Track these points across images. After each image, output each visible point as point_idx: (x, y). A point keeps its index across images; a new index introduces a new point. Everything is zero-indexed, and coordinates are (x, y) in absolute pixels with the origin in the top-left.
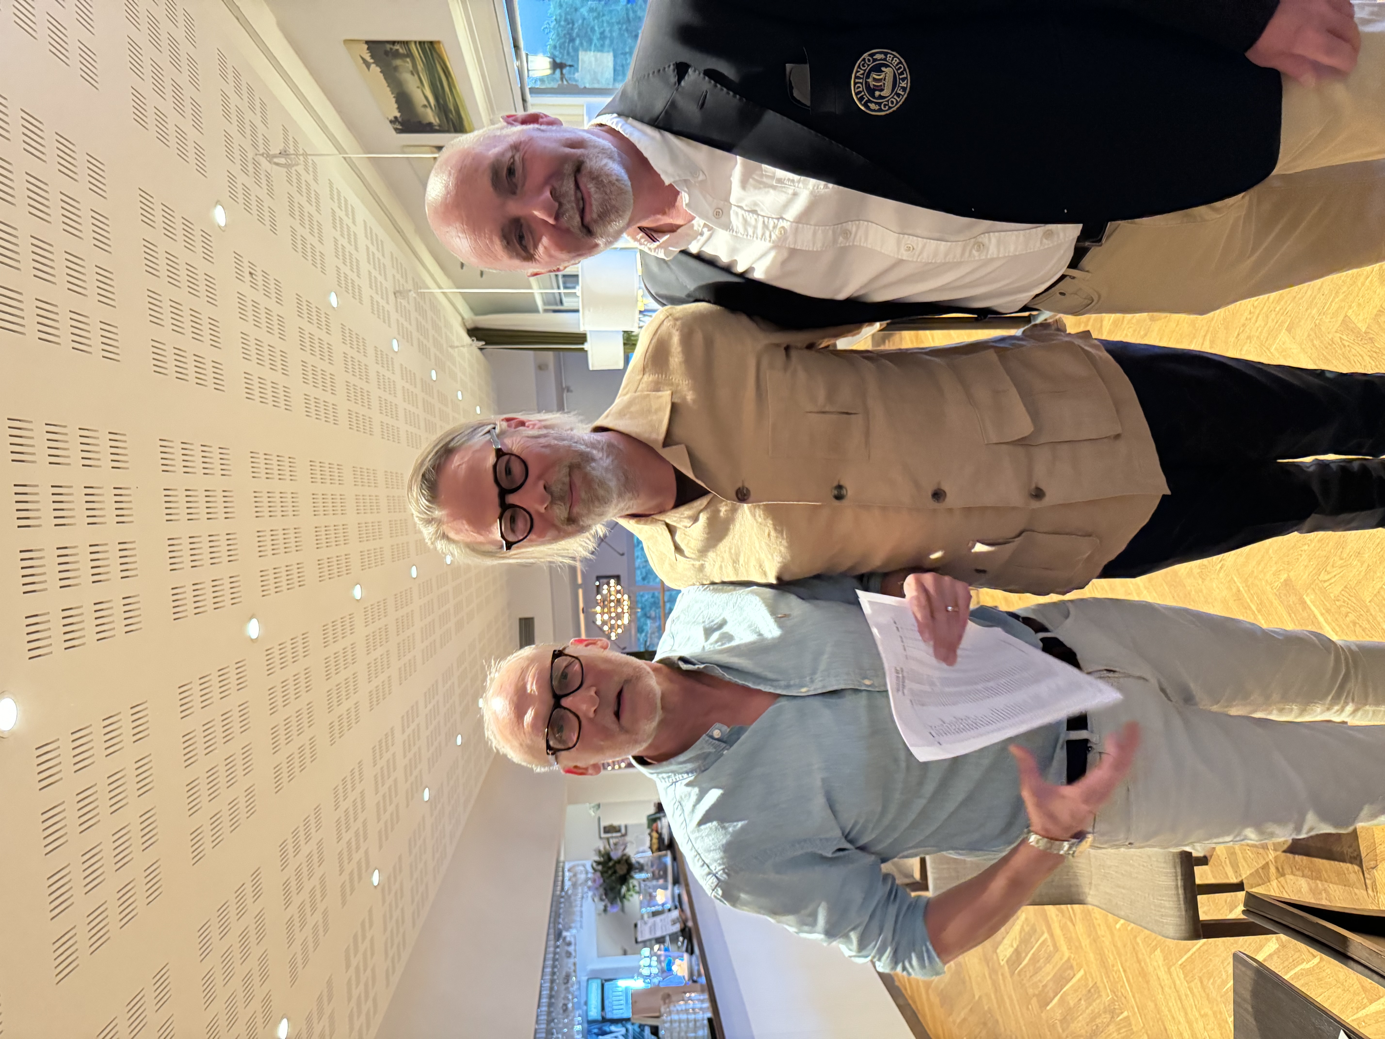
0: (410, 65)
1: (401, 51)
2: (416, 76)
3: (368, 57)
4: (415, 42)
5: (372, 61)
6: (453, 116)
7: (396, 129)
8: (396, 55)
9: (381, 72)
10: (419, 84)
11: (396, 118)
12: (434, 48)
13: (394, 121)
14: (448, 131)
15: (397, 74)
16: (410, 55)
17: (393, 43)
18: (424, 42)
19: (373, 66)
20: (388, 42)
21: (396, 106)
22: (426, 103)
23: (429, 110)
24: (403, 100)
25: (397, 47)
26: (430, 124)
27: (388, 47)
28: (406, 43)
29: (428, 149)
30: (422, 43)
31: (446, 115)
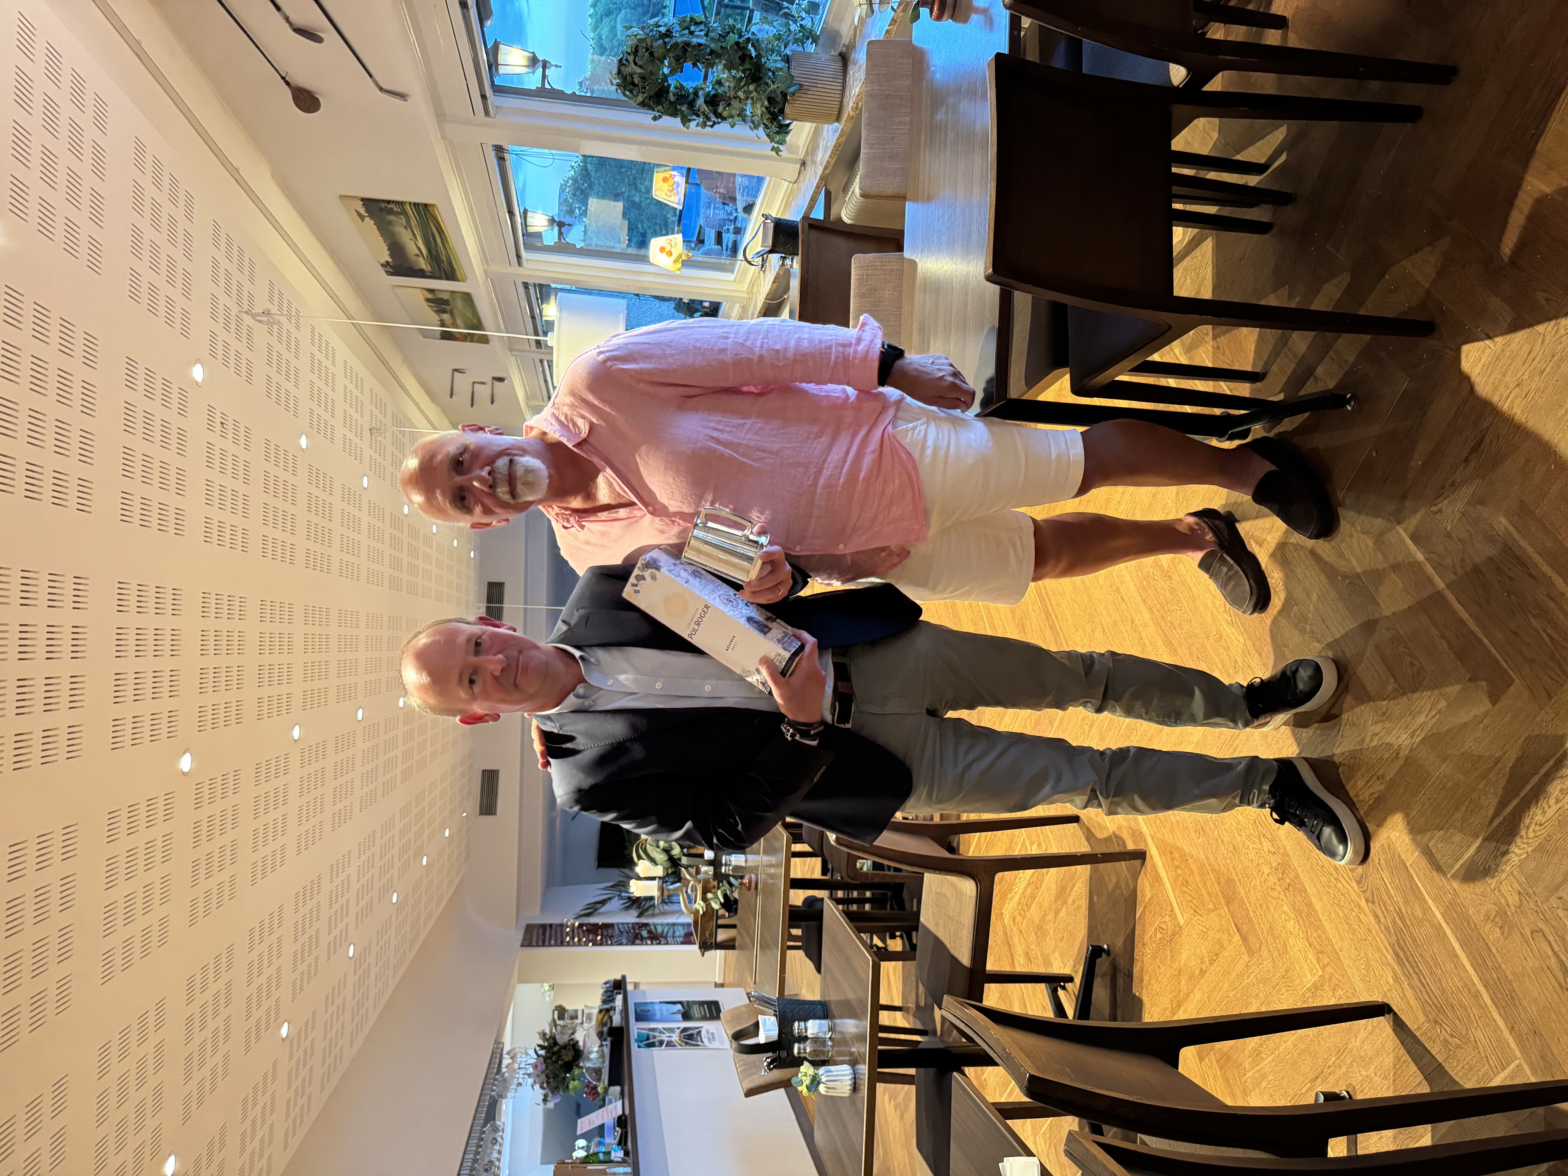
0: (404, 222)
1: (395, 209)
2: (409, 231)
3: (362, 211)
4: (410, 203)
5: (366, 215)
6: (445, 265)
7: (387, 272)
8: (391, 212)
9: (375, 224)
10: (412, 237)
11: (387, 262)
12: (428, 211)
13: (385, 265)
14: (440, 278)
15: (391, 228)
16: (404, 213)
17: (389, 202)
18: (418, 204)
19: (367, 219)
20: (383, 201)
21: (388, 253)
22: (418, 253)
23: (421, 259)
24: (396, 248)
25: (392, 206)
26: (422, 270)
27: (383, 205)
28: (400, 203)
29: (419, 291)
30: (416, 205)
31: (438, 265)
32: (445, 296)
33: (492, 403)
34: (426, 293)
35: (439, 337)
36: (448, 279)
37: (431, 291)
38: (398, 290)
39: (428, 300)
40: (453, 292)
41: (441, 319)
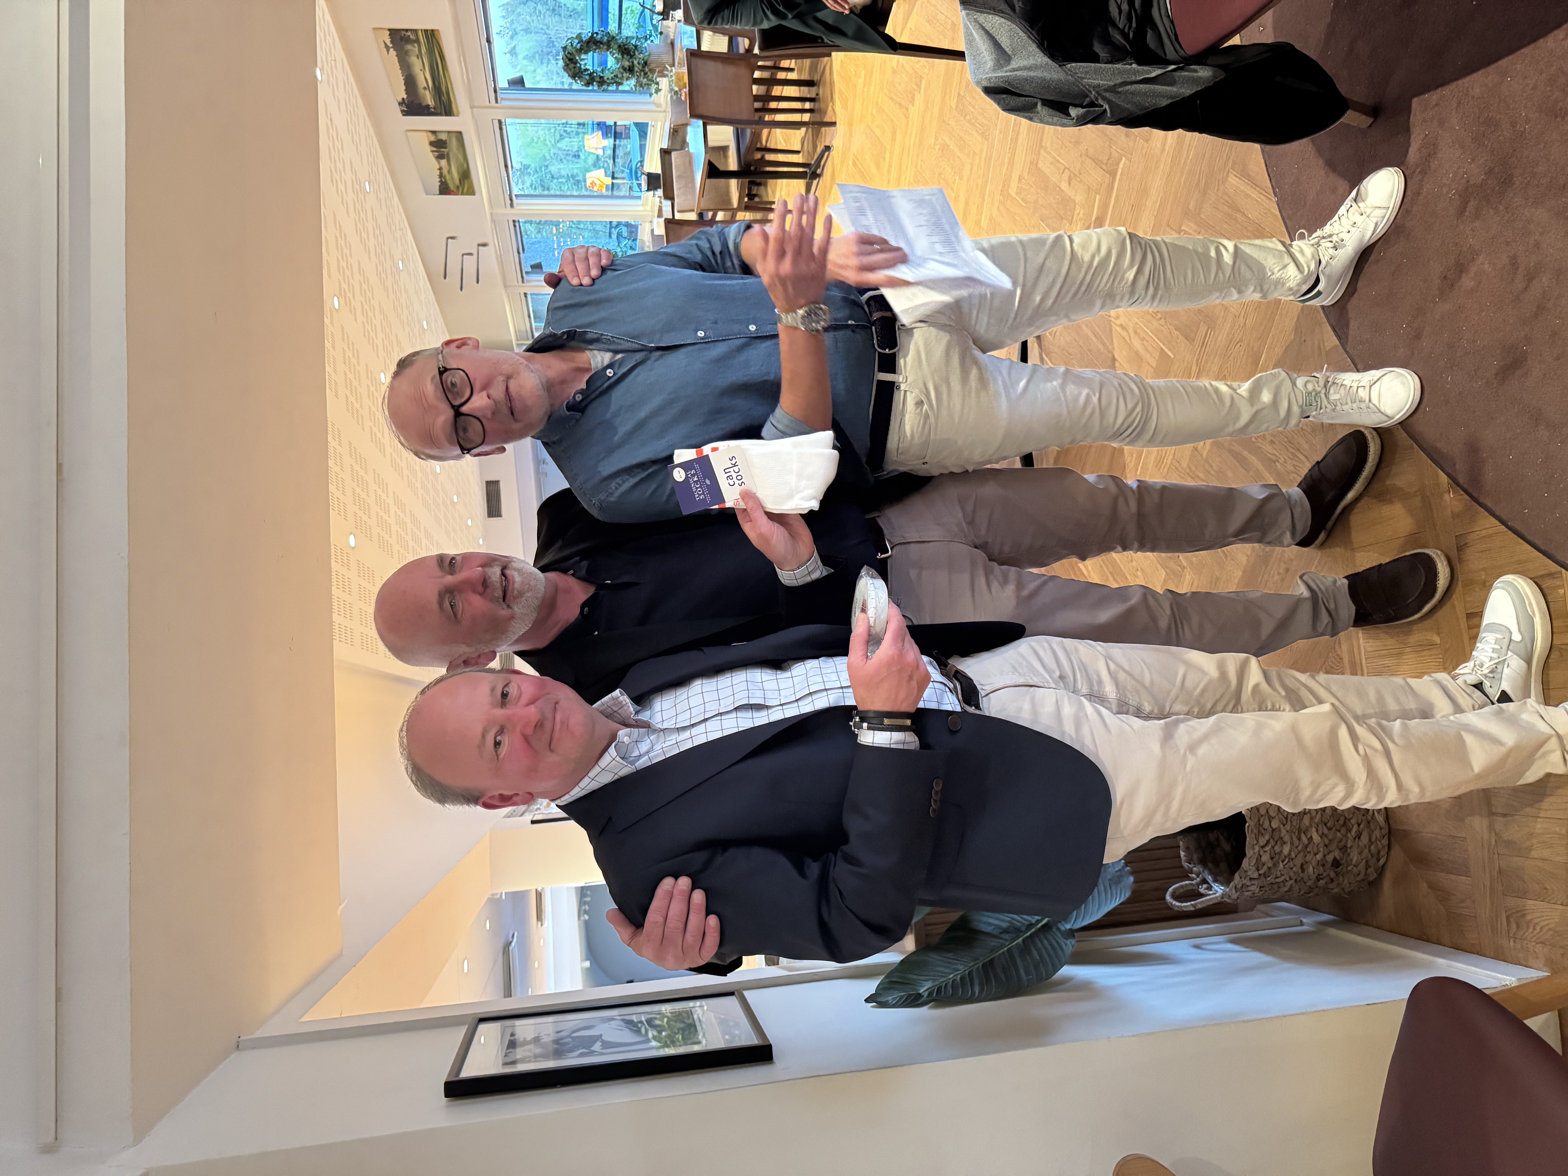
0: (416, 50)
1: (411, 37)
2: (420, 60)
3: (389, 42)
4: (422, 31)
5: (391, 45)
6: (445, 98)
7: (402, 111)
8: (408, 40)
9: (397, 55)
10: (422, 67)
11: (403, 99)
12: (434, 36)
13: (402, 103)
14: (440, 114)
15: (407, 58)
16: (417, 41)
17: (407, 30)
18: (427, 31)
19: (391, 50)
20: (403, 30)
21: (404, 88)
22: (426, 85)
23: (427, 92)
24: (410, 82)
25: (409, 33)
27: (403, 33)
28: (415, 31)
29: (425, 134)
31: (440, 99)
32: (443, 137)
33: (478, 282)
34: (430, 134)
35: (438, 192)
36: (446, 115)
37: (434, 133)
38: (409, 133)
39: (432, 144)
40: (449, 132)
41: (440, 169)
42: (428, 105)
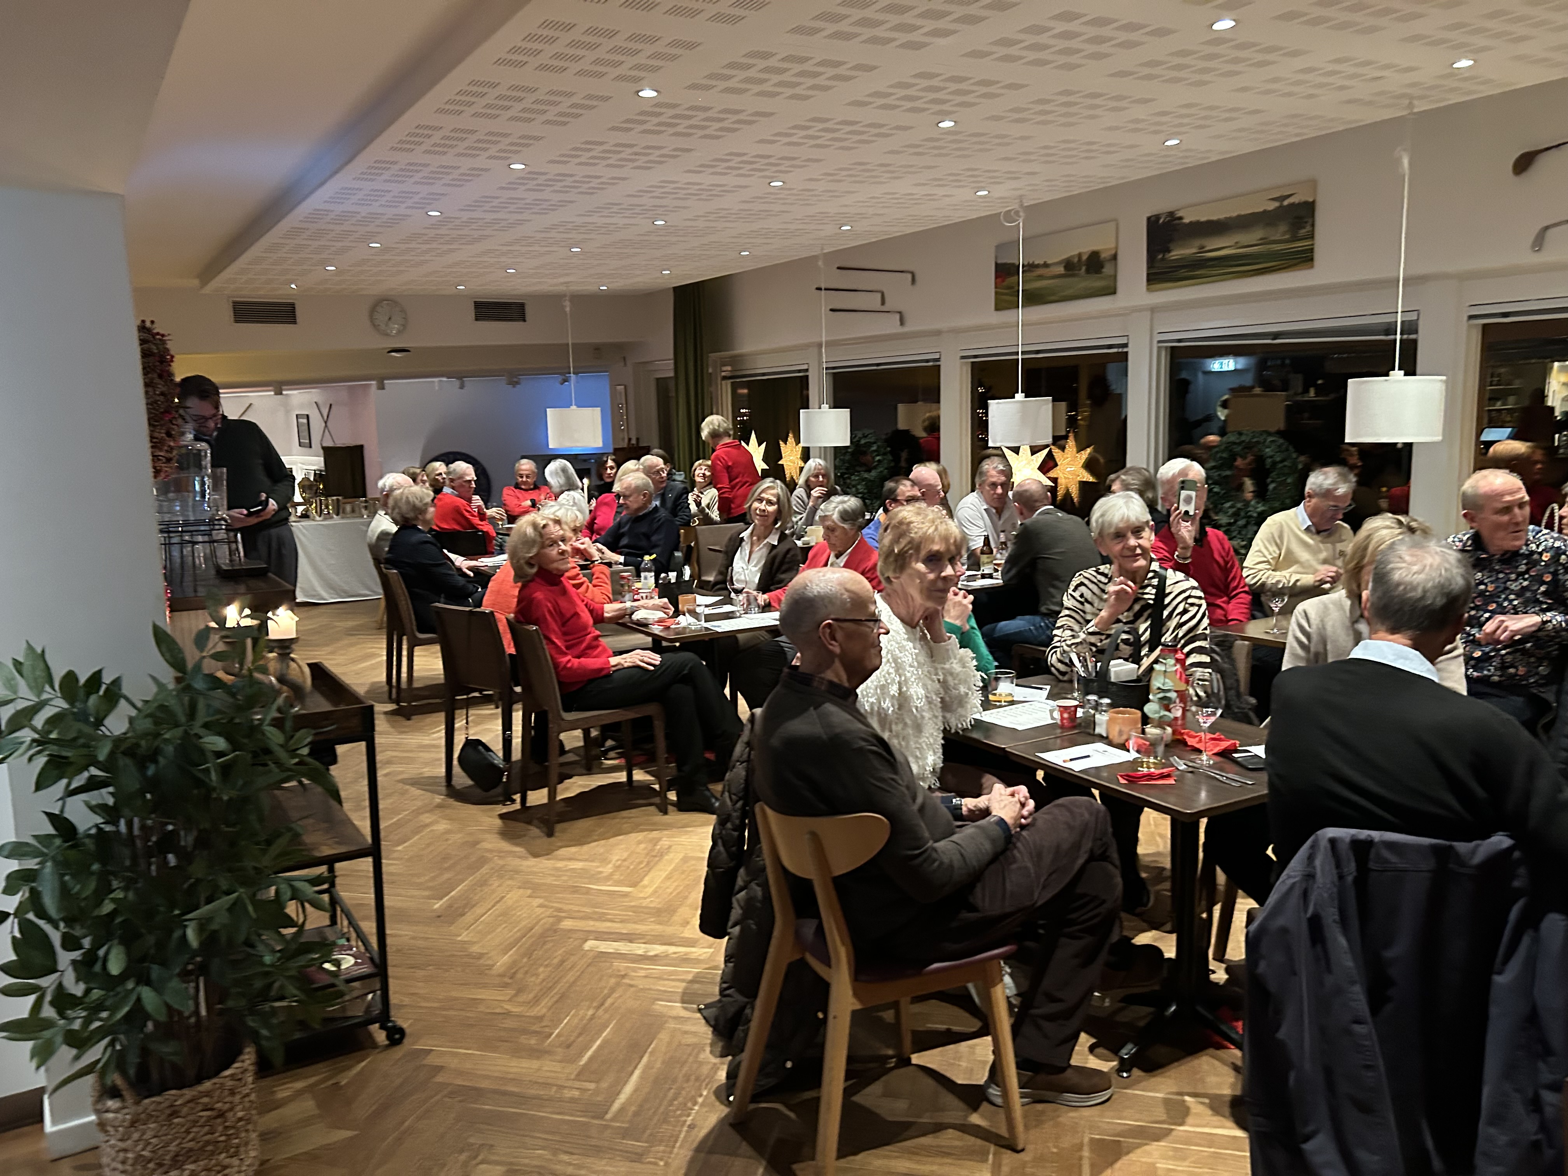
0: (1277, 237)
1: (1298, 232)
2: (1256, 243)
3: (1288, 201)
4: (1312, 245)
5: (1286, 203)
6: (1183, 273)
7: (1158, 217)
8: (1292, 227)
9: (1265, 212)
10: (1242, 244)
11: (1181, 218)
12: (1303, 262)
13: (1172, 216)
14: (1151, 267)
15: (1261, 225)
16: (1295, 239)
17: (1313, 225)
18: (1312, 253)
19: (1276, 204)
20: (1313, 221)
21: (1202, 220)
22: (1208, 248)
23: (1194, 250)
24: (1214, 228)
25: (1308, 228)
26: (1165, 250)
27: (1310, 221)
28: (1311, 236)
29: (1111, 245)
30: (1312, 250)
31: (1183, 267)
32: (1107, 270)
33: (832, 310)
34: (1113, 252)
35: (999, 262)
36: (1148, 275)
37: (1115, 257)
38: (1112, 225)
39: (1094, 255)
40: (1115, 277)
41: (1046, 265)
42: (1169, 251)
